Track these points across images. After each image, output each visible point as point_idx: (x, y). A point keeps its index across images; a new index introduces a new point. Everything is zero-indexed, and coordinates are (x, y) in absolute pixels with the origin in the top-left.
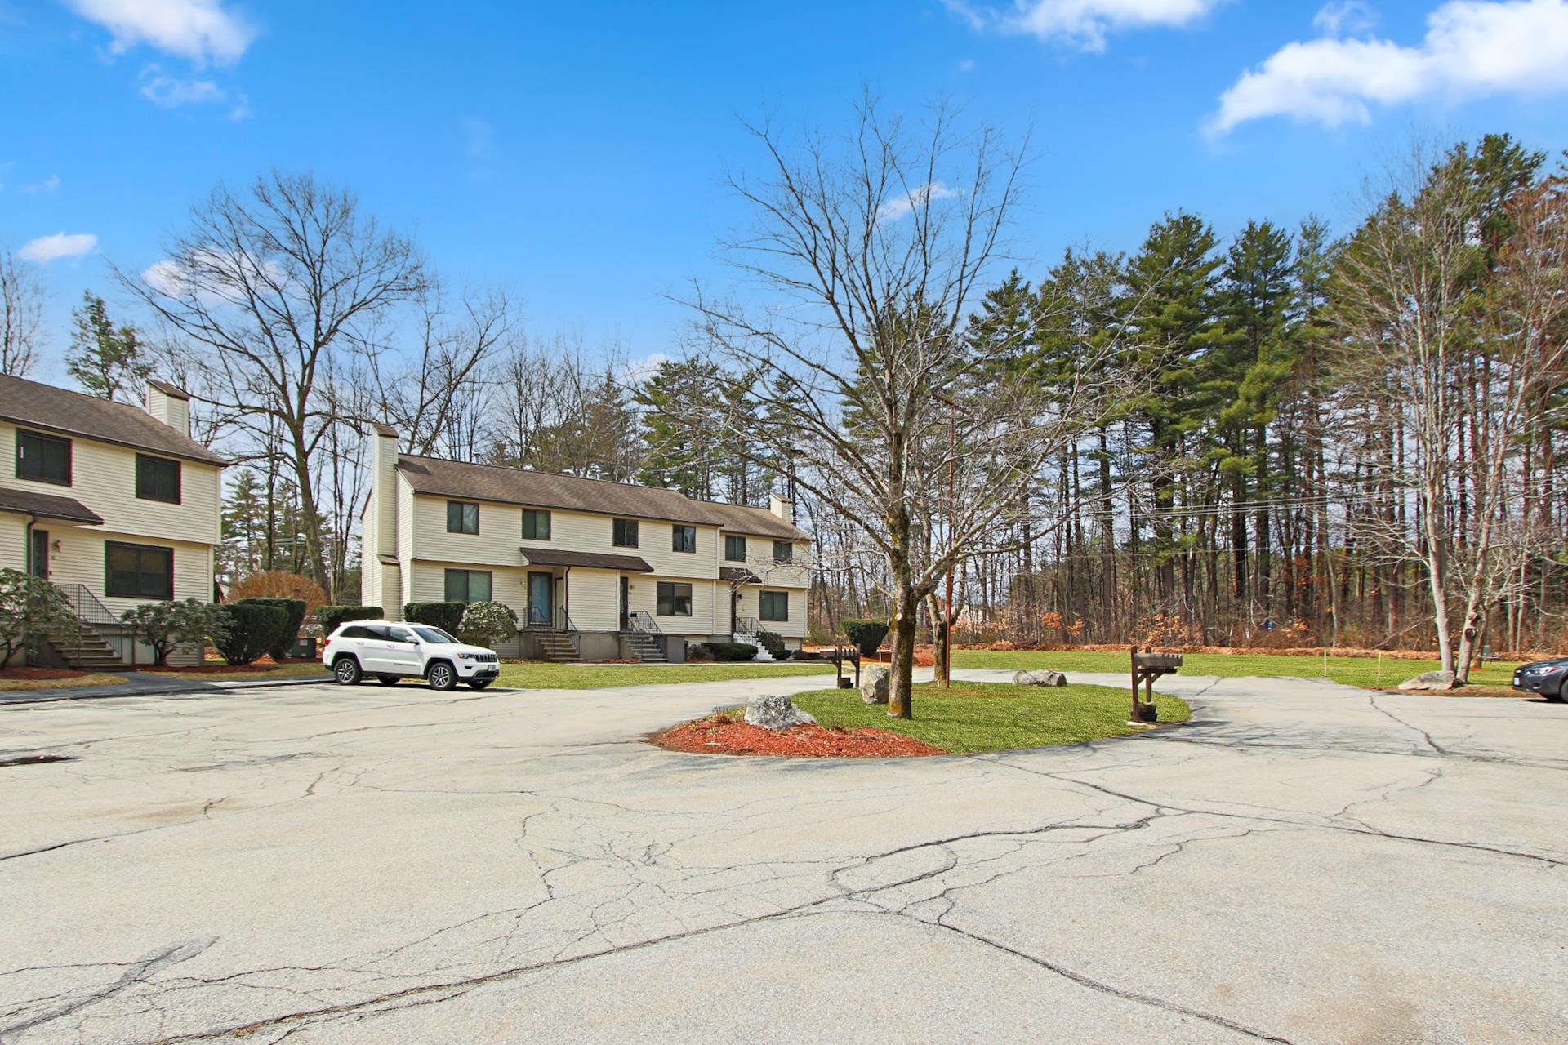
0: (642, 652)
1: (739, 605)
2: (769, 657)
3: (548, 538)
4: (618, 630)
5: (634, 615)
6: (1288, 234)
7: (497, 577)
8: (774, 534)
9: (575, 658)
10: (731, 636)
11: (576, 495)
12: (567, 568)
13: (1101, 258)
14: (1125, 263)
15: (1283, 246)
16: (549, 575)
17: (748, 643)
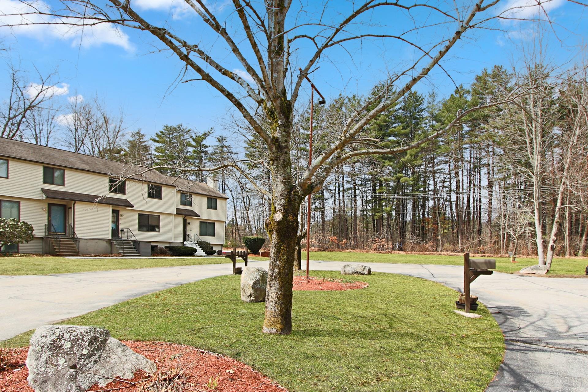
0: (124, 250)
1: (188, 228)
2: (204, 254)
3: (63, 185)
4: (110, 238)
5: (122, 230)
6: (424, 96)
7: (23, 205)
8: (208, 194)
9: (76, 253)
10: (183, 243)
11: (87, 163)
12: (73, 202)
13: (354, 97)
14: (363, 99)
15: (422, 100)
16: (64, 206)
17: (192, 246)
